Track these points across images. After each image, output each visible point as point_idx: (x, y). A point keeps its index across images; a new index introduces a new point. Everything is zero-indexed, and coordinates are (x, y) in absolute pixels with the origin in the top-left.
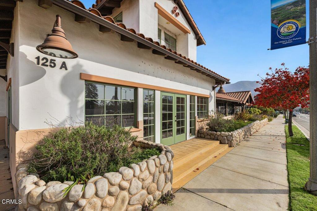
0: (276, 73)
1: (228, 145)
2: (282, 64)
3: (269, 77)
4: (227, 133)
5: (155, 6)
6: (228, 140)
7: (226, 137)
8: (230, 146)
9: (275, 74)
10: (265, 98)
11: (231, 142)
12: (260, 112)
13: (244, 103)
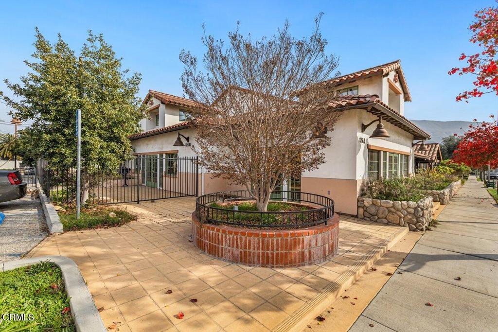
0: (482, 126)
1: (439, 203)
2: (491, 117)
3: (473, 131)
4: (438, 191)
5: (388, 81)
6: (440, 198)
7: (438, 195)
8: (442, 204)
9: (482, 128)
10: (471, 156)
11: (442, 200)
12: (453, 171)
13: (434, 159)
